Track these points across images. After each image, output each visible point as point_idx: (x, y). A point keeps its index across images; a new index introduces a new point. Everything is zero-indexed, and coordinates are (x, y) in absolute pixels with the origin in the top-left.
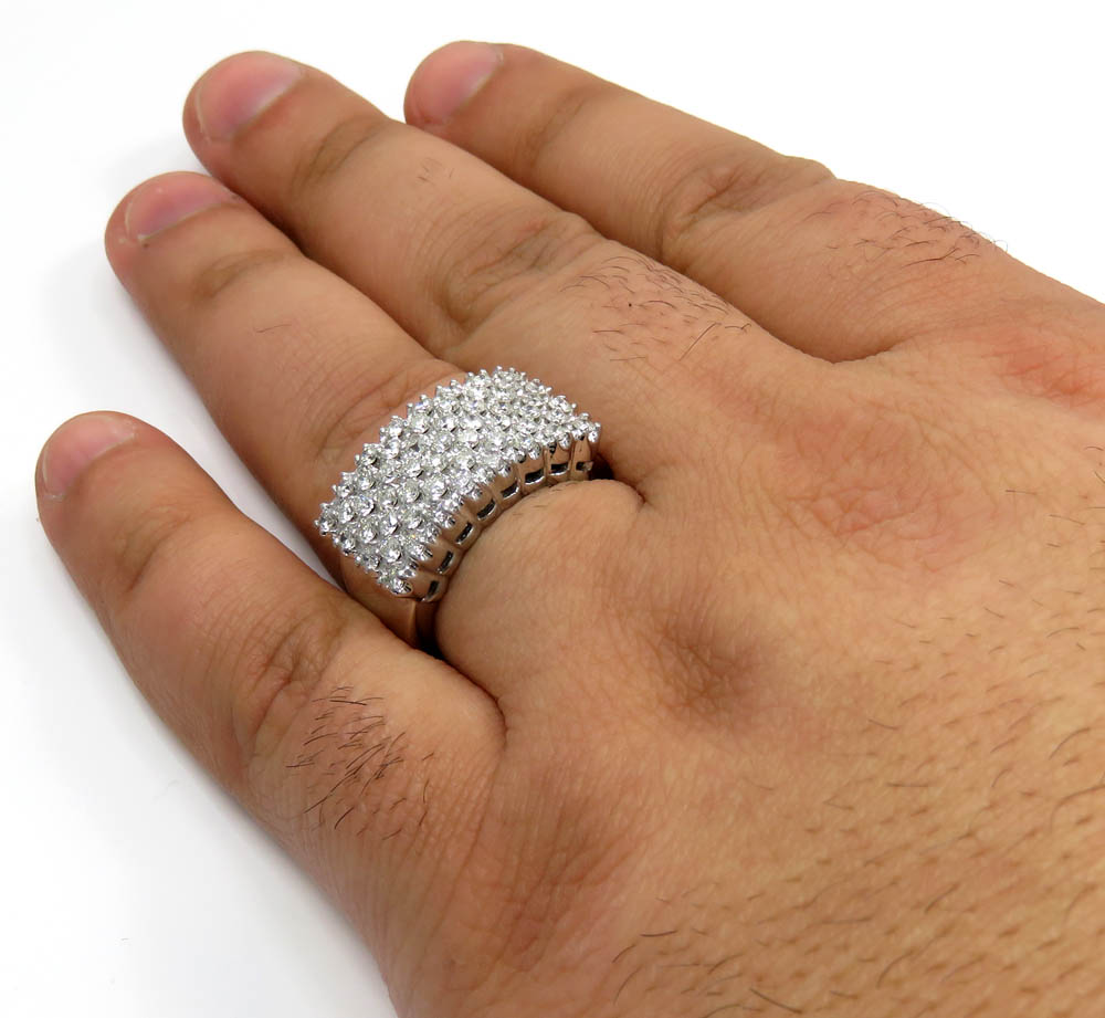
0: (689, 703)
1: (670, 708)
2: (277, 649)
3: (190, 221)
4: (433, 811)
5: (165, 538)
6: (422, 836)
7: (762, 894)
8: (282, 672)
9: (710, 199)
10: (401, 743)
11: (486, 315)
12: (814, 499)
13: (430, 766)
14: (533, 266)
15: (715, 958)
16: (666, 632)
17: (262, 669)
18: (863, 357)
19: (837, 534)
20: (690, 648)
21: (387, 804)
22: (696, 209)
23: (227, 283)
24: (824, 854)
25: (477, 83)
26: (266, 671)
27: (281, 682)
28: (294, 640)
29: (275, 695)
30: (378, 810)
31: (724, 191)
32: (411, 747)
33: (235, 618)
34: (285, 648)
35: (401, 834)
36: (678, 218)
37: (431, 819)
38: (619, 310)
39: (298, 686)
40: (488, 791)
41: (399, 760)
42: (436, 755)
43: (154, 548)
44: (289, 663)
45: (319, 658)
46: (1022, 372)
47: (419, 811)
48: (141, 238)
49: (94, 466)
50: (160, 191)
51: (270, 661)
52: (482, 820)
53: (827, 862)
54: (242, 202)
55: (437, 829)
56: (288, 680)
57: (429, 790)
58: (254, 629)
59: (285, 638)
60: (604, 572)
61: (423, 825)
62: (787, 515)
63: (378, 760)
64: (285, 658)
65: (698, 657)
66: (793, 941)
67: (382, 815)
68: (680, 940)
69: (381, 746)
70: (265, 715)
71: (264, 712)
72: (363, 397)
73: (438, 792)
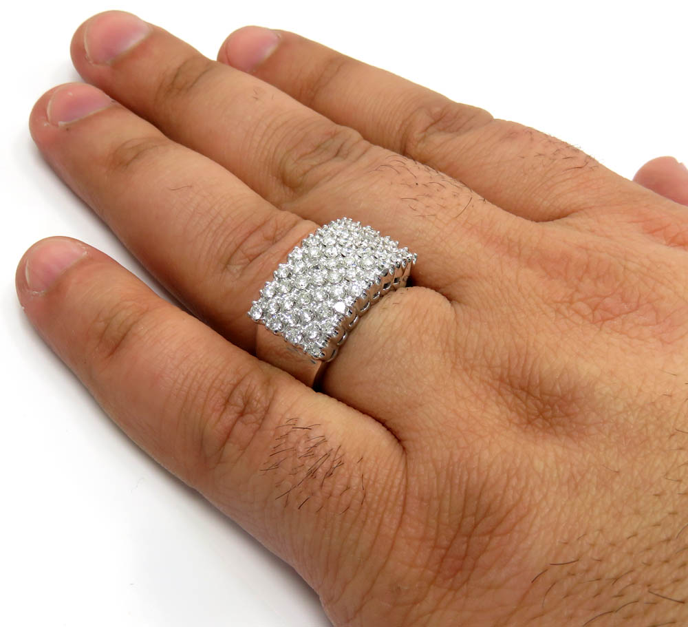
0: (529, 422)
1: (518, 425)
2: (231, 394)
3: (97, 115)
4: (369, 495)
5: (135, 322)
6: (364, 511)
7: (635, 535)
8: (238, 409)
9: (432, 124)
10: (340, 453)
11: (314, 185)
12: (571, 302)
13: (362, 466)
14: (337, 155)
15: (612, 574)
16: (501, 380)
17: (223, 407)
18: (553, 220)
19: (593, 322)
20: (522, 389)
21: (337, 492)
22: (426, 130)
23: (137, 157)
24: (670, 509)
25: (269, 51)
26: (225, 409)
27: (236, 415)
28: (242, 388)
29: (234, 425)
30: (331, 495)
31: (438, 121)
32: (347, 455)
33: (199, 375)
34: (236, 393)
35: (349, 510)
36: (417, 134)
37: (369, 500)
38: (410, 186)
39: (250, 418)
40: (404, 481)
41: (341, 464)
42: (365, 459)
43: (129, 329)
44: (240, 402)
45: (263, 399)
46: (652, 232)
47: (360, 495)
48: (61, 123)
49: (67, 273)
50: (70, 94)
51: (227, 402)
52: (405, 499)
53: (674, 513)
54: (118, 104)
55: (375, 506)
56: (242, 414)
57: (365, 481)
58: (213, 382)
59: (236, 386)
60: (447, 344)
61: (364, 504)
62: (558, 311)
63: (326, 465)
64: (238, 400)
65: (529, 393)
66: (667, 561)
67: (333, 499)
68: (582, 566)
69: (327, 455)
70: (228, 437)
71: (229, 434)
72: (251, 233)
73: (371, 482)
